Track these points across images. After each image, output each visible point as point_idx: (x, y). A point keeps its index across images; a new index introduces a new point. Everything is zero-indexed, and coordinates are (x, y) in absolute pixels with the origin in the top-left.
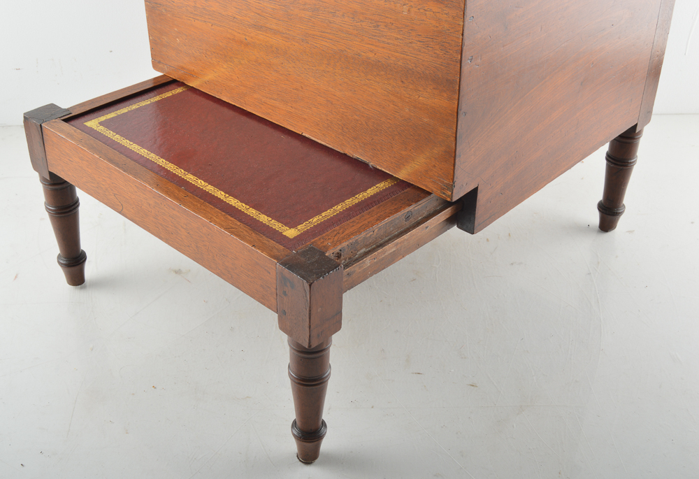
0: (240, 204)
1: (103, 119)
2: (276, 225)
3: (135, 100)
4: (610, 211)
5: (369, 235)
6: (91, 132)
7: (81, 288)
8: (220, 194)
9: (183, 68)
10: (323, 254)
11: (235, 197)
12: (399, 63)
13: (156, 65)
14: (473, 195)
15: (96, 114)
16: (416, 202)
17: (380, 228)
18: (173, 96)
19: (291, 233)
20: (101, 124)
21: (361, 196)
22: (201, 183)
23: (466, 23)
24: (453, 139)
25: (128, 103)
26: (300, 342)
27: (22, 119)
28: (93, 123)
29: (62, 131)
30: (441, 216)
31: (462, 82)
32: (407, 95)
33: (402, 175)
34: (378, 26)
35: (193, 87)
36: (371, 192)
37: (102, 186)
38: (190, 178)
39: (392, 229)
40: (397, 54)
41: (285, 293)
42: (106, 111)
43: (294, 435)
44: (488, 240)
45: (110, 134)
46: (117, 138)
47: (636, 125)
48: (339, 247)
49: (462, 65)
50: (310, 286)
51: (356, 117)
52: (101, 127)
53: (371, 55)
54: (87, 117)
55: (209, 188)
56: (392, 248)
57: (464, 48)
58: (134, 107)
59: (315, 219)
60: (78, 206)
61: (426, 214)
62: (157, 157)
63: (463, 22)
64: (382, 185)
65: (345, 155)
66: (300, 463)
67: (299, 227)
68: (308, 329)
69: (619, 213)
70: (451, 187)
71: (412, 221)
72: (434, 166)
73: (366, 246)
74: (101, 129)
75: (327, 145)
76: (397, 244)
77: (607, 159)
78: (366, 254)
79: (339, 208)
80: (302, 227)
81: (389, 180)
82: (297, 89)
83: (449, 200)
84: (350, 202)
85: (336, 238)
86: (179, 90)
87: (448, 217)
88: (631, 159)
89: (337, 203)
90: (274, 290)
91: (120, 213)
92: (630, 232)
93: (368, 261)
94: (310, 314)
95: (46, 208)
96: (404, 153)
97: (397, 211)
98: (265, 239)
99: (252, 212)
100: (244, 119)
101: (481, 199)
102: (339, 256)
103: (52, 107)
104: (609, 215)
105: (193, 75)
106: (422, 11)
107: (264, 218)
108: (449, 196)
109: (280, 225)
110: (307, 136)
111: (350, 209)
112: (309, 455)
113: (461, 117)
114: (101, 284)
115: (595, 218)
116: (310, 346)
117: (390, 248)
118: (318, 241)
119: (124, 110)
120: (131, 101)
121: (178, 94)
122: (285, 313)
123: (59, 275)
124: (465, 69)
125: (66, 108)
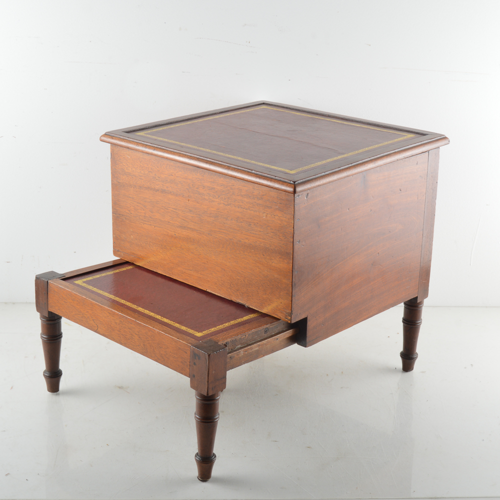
0: (170, 321)
1: (85, 280)
2: (191, 331)
3: (104, 271)
4: (408, 357)
5: (242, 338)
6: (78, 285)
7: (57, 395)
8: (159, 317)
9: (134, 254)
10: (217, 343)
11: (167, 318)
12: (262, 245)
13: (115, 253)
14: (304, 322)
15: (80, 278)
16: (271, 323)
17: (249, 335)
18: (127, 270)
19: (199, 334)
20: (84, 282)
21: (239, 320)
22: (147, 312)
23: (295, 222)
24: (291, 286)
25: (99, 273)
26: (202, 393)
27: (34, 278)
28: (79, 282)
29: (61, 285)
30: (286, 334)
31: (294, 254)
32: (266, 263)
33: (264, 311)
34: (250, 225)
35: (139, 266)
36: (245, 318)
37: (85, 316)
38: (140, 309)
39: (256, 336)
40: (260, 240)
41: (195, 364)
42: (86, 276)
43: (196, 460)
44: (327, 375)
45: (90, 287)
46: (95, 289)
47: (417, 297)
48: (226, 341)
49: (294, 244)
50: (209, 356)
51: (238, 277)
52: (84, 284)
53: (247, 241)
54: (75, 279)
55: (152, 314)
56: (256, 347)
57: (295, 235)
58: (103, 275)
59: (213, 329)
60: (61, 337)
61: (277, 332)
62: (120, 299)
63: (294, 221)
64: (252, 316)
65: (231, 301)
66: (199, 481)
67: (204, 332)
68: (207, 383)
69: (414, 358)
70: (291, 314)
71: (269, 334)
72: (281, 303)
73: (241, 344)
74: (84, 285)
75: (221, 296)
76: (259, 346)
77: (403, 322)
78: (241, 348)
79: (227, 325)
80: (205, 332)
81: (256, 314)
82: (204, 263)
83: (289, 322)
84: (232, 322)
85: (224, 337)
86: (130, 267)
87: (290, 335)
88: (417, 321)
89: (226, 323)
90: (188, 363)
91: (96, 331)
92: (422, 372)
93: (242, 352)
94: (208, 373)
95: (42, 337)
96: (264, 296)
97: (259, 326)
98: (184, 336)
99: (177, 325)
100: (171, 283)
101: (310, 325)
102: (226, 345)
103: (52, 272)
104: (407, 359)
105: (141, 258)
106: (273, 216)
107: (184, 328)
108: (289, 320)
109: (193, 331)
110: (209, 291)
111: (233, 325)
112: (205, 475)
113: (295, 273)
114: (69, 393)
115: (399, 363)
116: (208, 394)
117: (255, 347)
118: (214, 338)
119: (97, 276)
120: (101, 272)
121: (130, 269)
122: (194, 376)
123: (43, 383)
124: (296, 247)
125: (62, 273)
